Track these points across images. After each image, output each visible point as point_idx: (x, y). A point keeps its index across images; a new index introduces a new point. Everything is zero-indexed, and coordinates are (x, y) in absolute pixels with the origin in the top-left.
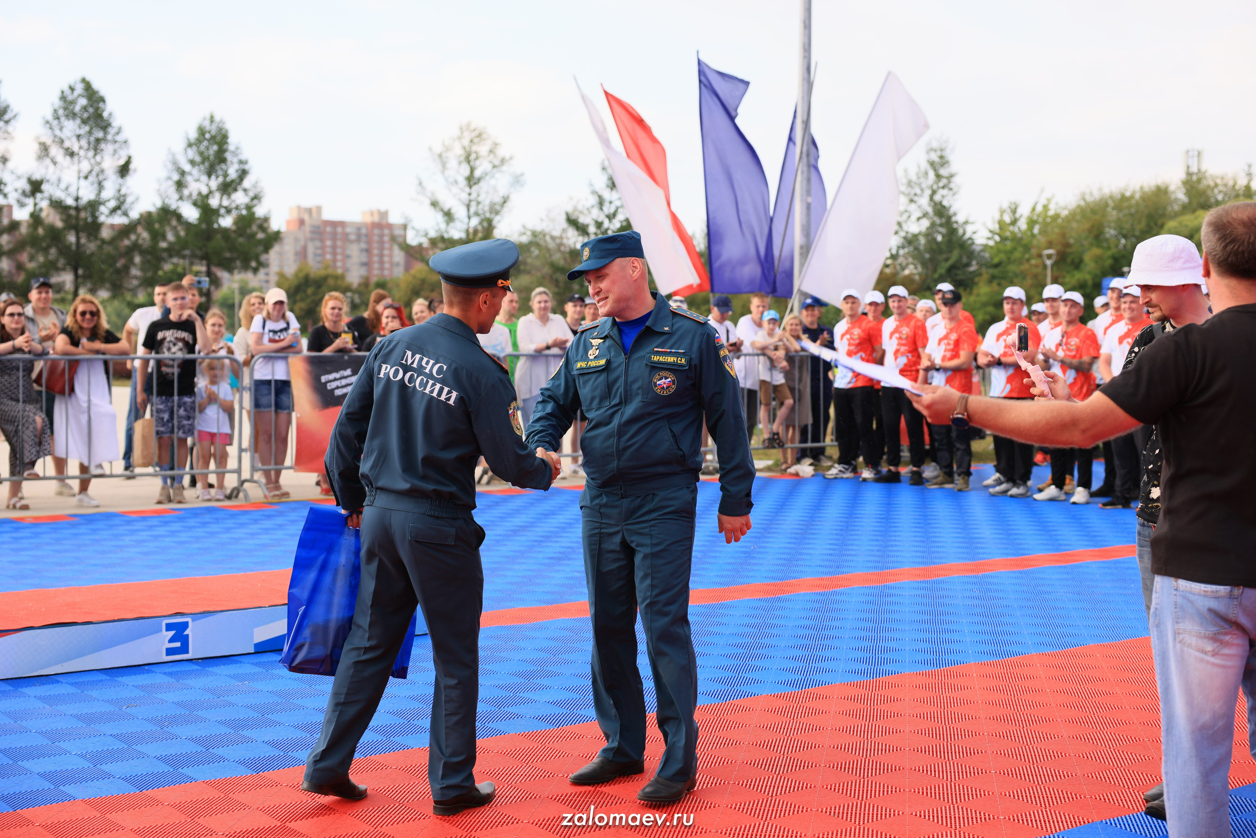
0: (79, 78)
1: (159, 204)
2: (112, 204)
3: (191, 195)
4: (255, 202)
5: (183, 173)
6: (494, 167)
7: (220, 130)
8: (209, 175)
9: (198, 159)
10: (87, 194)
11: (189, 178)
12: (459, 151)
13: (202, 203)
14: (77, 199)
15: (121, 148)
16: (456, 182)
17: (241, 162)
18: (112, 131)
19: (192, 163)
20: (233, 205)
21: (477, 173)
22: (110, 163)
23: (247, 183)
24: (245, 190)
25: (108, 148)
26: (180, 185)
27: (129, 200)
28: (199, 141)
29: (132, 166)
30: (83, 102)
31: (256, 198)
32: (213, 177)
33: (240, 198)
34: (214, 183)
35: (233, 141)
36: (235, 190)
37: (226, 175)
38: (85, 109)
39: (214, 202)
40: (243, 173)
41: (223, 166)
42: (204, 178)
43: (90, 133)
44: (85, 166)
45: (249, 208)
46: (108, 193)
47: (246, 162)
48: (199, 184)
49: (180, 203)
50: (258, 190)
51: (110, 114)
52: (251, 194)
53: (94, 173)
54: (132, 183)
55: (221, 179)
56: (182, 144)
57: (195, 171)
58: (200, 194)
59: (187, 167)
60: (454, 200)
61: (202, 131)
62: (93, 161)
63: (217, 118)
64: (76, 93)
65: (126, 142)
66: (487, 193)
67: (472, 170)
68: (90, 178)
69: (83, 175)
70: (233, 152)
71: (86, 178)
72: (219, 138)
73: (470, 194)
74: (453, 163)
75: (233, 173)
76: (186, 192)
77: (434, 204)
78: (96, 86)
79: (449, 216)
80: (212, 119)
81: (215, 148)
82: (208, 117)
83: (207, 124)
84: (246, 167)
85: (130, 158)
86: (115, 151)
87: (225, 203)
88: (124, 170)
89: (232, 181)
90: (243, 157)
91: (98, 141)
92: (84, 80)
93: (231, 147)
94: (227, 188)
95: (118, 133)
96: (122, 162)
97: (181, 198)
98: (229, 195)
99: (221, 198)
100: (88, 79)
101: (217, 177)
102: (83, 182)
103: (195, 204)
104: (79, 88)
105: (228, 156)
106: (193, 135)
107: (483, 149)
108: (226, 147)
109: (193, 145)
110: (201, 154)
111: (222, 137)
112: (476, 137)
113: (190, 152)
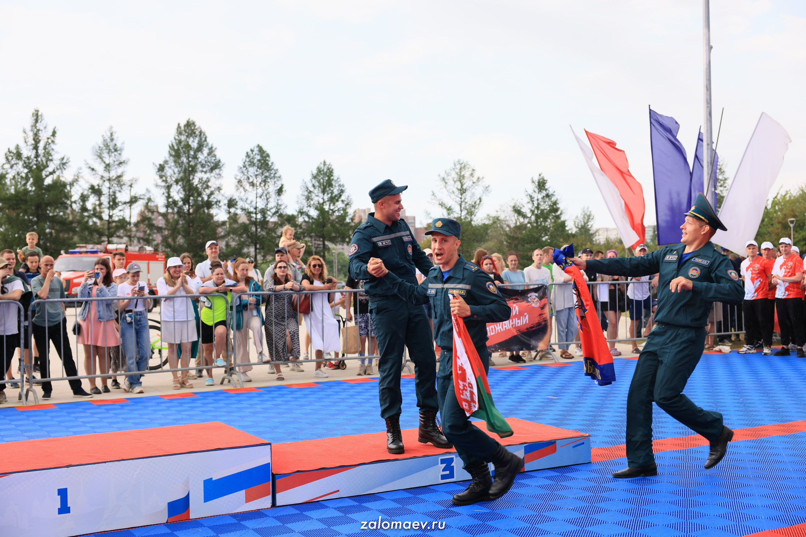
0: (256, 145)
1: (298, 210)
2: (274, 210)
3: (314, 204)
4: (348, 206)
5: (310, 192)
6: (474, 183)
7: (329, 169)
8: (324, 192)
9: (317, 184)
10: (261, 205)
11: (313, 195)
12: (454, 175)
13: (320, 208)
14: (256, 208)
15: (278, 180)
16: (453, 192)
17: (340, 185)
18: (273, 171)
19: (314, 186)
20: (336, 209)
21: (464, 187)
22: (272, 188)
23: (343, 198)
24: (343, 201)
25: (271, 182)
26: (308, 198)
27: (282, 207)
28: (317, 174)
29: (283, 190)
30: (258, 157)
31: (348, 204)
32: (326, 194)
33: (340, 205)
34: (326, 197)
35: (336, 175)
36: (337, 201)
37: (332, 193)
38: (259, 161)
39: (326, 207)
40: (341, 191)
41: (332, 189)
42: (321, 195)
43: (262, 174)
44: (260, 191)
45: (344, 210)
46: (272, 204)
47: (343, 186)
48: (318, 197)
49: (309, 208)
50: (349, 201)
51: (272, 163)
52: (346, 203)
53: (264, 195)
54: (285, 198)
55: (329, 195)
56: (310, 177)
57: (316, 191)
58: (319, 203)
59: (312, 189)
60: (453, 202)
61: (319, 171)
62: (264, 188)
63: (327, 163)
64: (254, 153)
65: (279, 177)
66: (469, 198)
67: (462, 185)
68: (263, 197)
69: (258, 196)
70: (336, 181)
71: (261, 197)
72: (328, 173)
73: (461, 198)
74: (451, 182)
75: (336, 192)
76: (312, 202)
77: (442, 205)
78: (265, 148)
79: (449, 209)
80: (325, 162)
81: (327, 178)
82: (323, 163)
83: (322, 166)
84: (343, 188)
85: (282, 185)
86: (275, 182)
87: (332, 207)
88: (280, 191)
89: (336, 196)
90: (341, 183)
91: (266, 177)
92: (258, 146)
93: (335, 177)
94: (333, 200)
95: (275, 173)
96: (278, 188)
97: (310, 206)
98: (334, 204)
99: (330, 205)
100: (260, 145)
101: (328, 194)
102: (258, 199)
103: (316, 209)
104: (256, 151)
105: (333, 183)
106: (315, 172)
107: (467, 173)
108: (332, 178)
109: (315, 177)
110: (319, 182)
111: (330, 173)
112: (463, 167)
113: (314, 181)
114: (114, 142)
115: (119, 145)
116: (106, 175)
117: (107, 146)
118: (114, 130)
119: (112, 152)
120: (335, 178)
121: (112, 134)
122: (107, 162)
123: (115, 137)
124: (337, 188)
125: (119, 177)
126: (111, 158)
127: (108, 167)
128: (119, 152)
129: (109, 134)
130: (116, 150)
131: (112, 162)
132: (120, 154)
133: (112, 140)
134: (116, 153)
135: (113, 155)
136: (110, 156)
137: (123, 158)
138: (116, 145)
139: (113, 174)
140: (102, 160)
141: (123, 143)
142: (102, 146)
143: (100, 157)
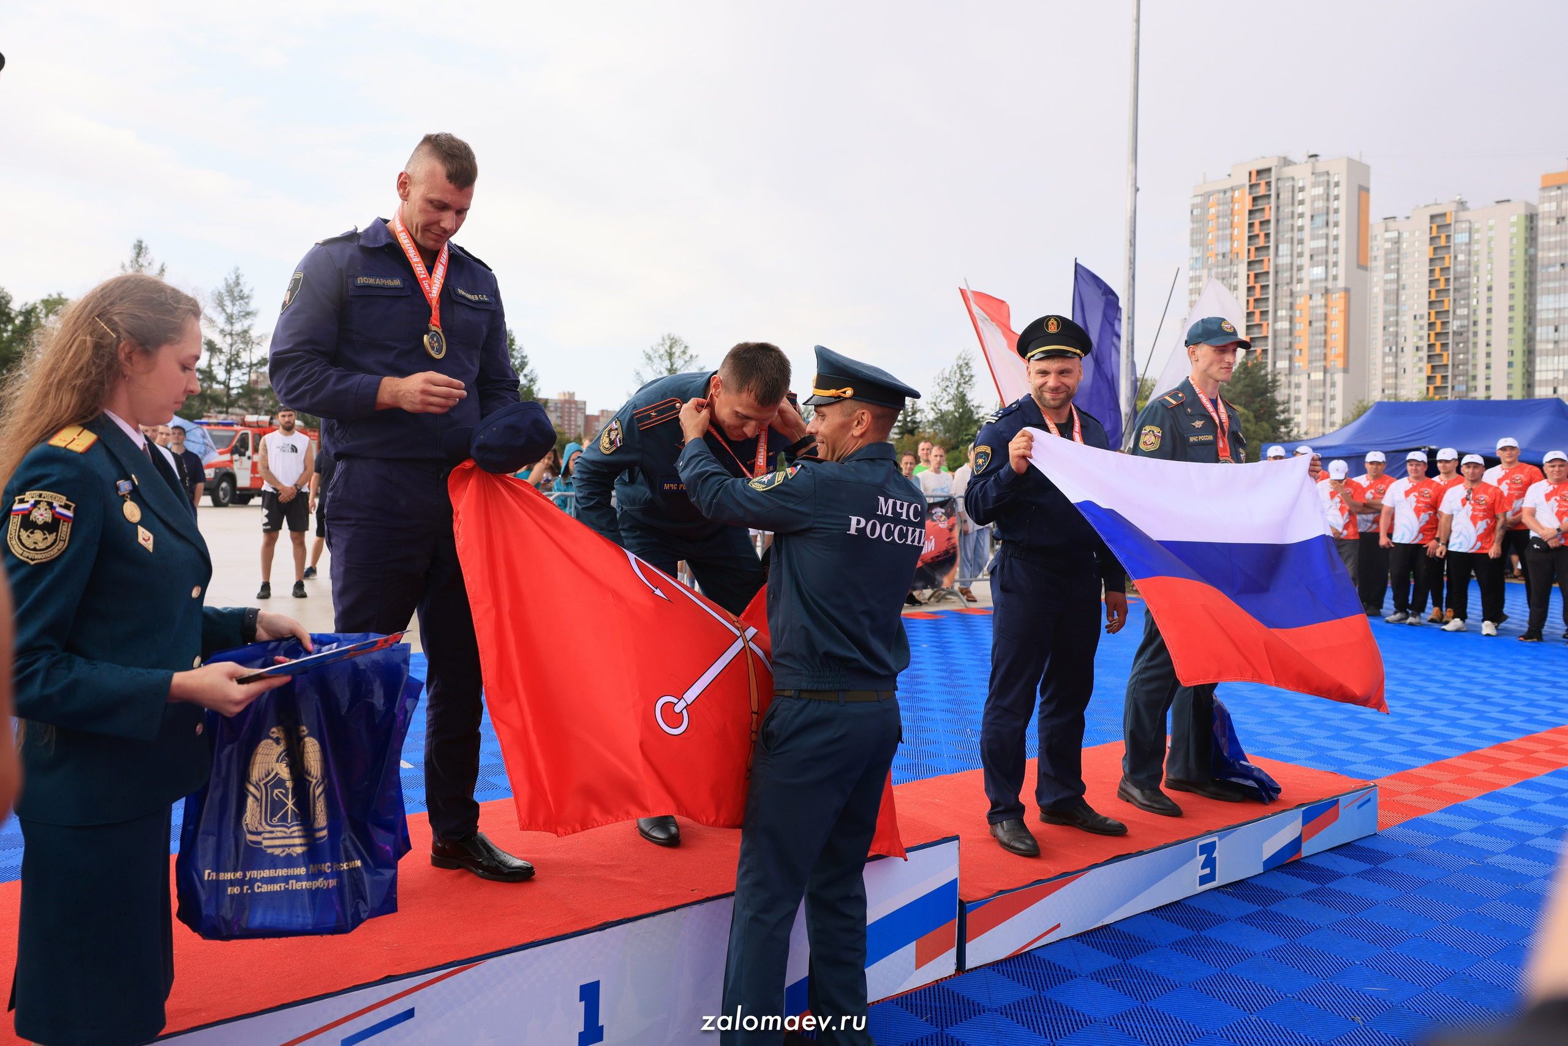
4: (532, 384)
6: (686, 362)
12: (663, 352)
17: (522, 357)
21: (675, 366)
23: (526, 371)
24: (525, 376)
31: (532, 381)
35: (517, 343)
40: (523, 365)
45: (528, 386)
50: (534, 376)
52: (529, 378)
74: (658, 360)
84: (526, 360)
107: (677, 351)
112: (674, 342)
114: (240, 287)
115: (246, 292)
116: (228, 328)
117: (230, 292)
118: (241, 272)
119: (237, 300)
120: (517, 348)
121: (238, 277)
122: (229, 311)
123: (242, 281)
124: (519, 360)
125: (245, 332)
126: (235, 308)
127: (230, 319)
128: (246, 300)
129: (234, 277)
130: (242, 298)
131: (235, 312)
132: (247, 303)
133: (238, 284)
134: (241, 301)
135: (237, 303)
136: (233, 305)
137: (252, 307)
138: (241, 291)
139: (238, 327)
140: (224, 310)
141: (252, 290)
142: (223, 291)
143: (222, 305)
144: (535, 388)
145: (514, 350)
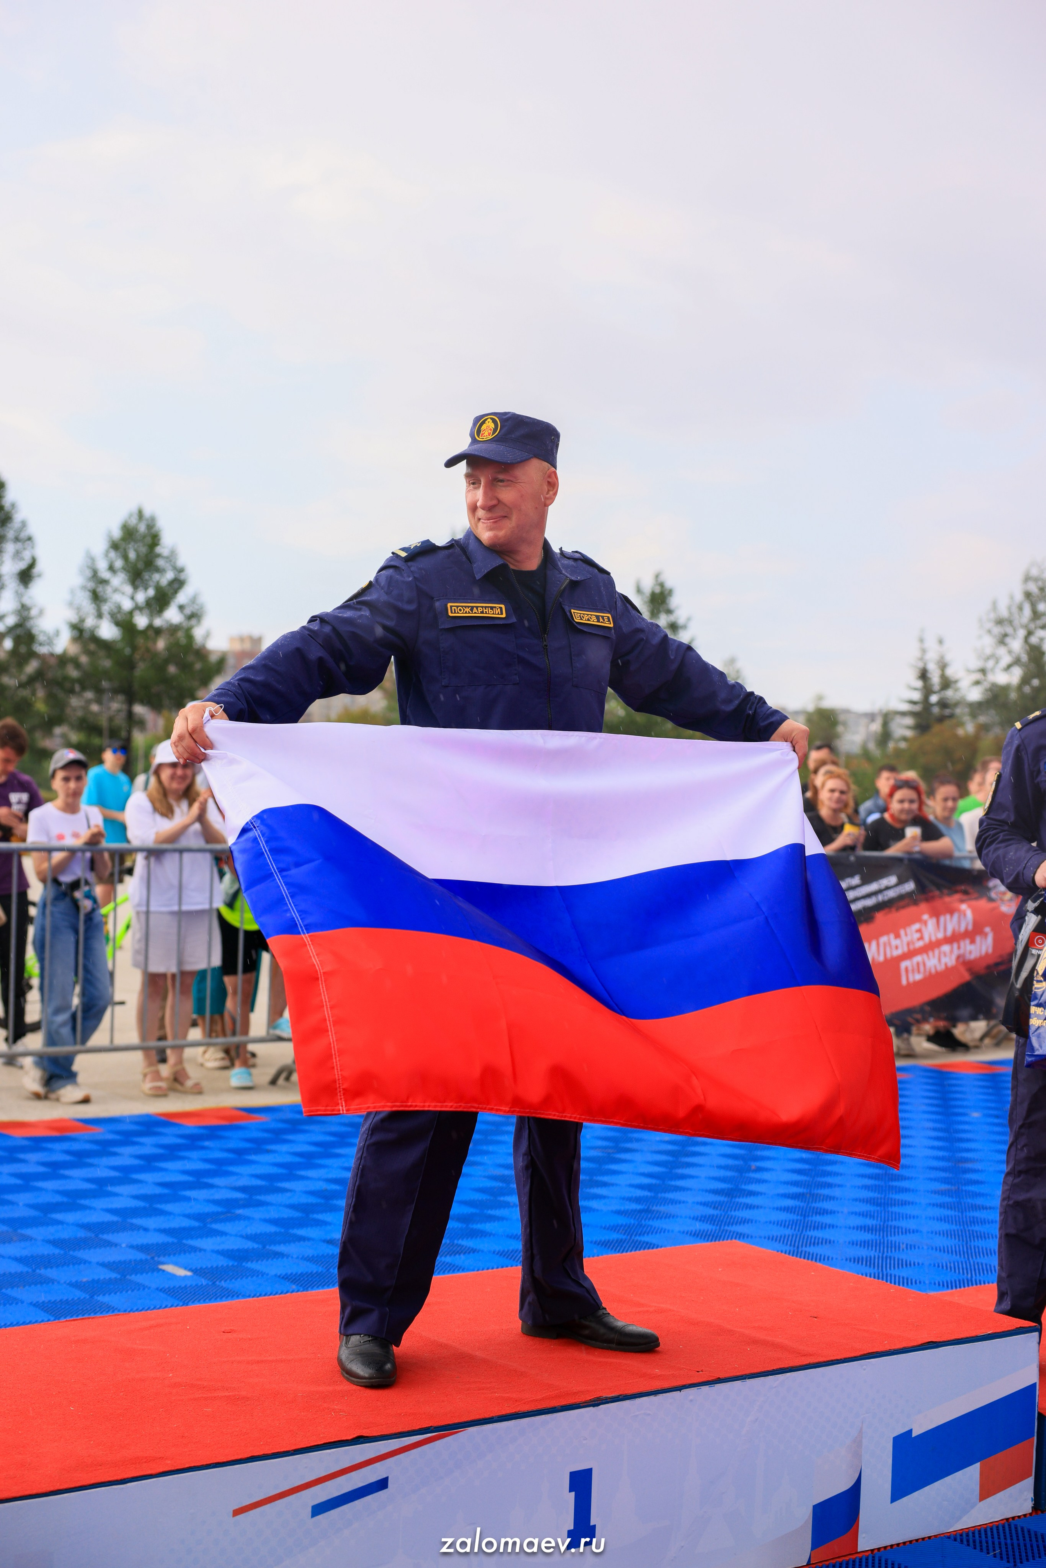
1: (70, 622)
3: (111, 611)
4: (193, 622)
5: (102, 582)
7: (149, 528)
8: (135, 586)
9: (119, 563)
11: (109, 590)
13: (124, 621)
15: (25, 547)
17: (176, 570)
18: (14, 526)
19: (111, 567)
20: (166, 626)
22: (9, 566)
23: (182, 597)
24: (181, 608)
25: (7, 549)
26: (97, 598)
27: (33, 615)
28: (123, 540)
29: (36, 571)
31: (195, 616)
32: (141, 589)
33: (172, 615)
34: (141, 597)
35: (168, 541)
36: (168, 605)
37: (157, 586)
39: (141, 621)
40: (178, 584)
41: (154, 576)
42: (128, 589)
45: (185, 629)
46: (7, 605)
47: (181, 570)
48: (122, 596)
49: (98, 621)
50: (196, 607)
52: (188, 611)
55: (151, 592)
56: (104, 545)
57: (116, 580)
58: (122, 610)
59: (105, 574)
61: (128, 531)
63: (147, 513)
65: (30, 540)
70: (166, 558)
72: (149, 540)
75: (165, 583)
76: (106, 608)
80: (140, 514)
81: (144, 550)
82: (137, 512)
83: (133, 521)
84: (182, 576)
85: (34, 561)
86: (17, 552)
87: (155, 622)
88: (26, 576)
89: (165, 594)
90: (179, 564)
93: (163, 549)
94: (158, 602)
95: (20, 529)
96: (24, 565)
97: (99, 615)
98: (160, 612)
99: (150, 616)
101: (146, 588)
103: (116, 622)
105: (160, 563)
106: (117, 534)
108: (158, 550)
109: (115, 546)
110: (125, 557)
111: (153, 539)
113: (112, 554)
120: (167, 551)
124: (170, 575)
144: (198, 633)
145: (159, 556)
